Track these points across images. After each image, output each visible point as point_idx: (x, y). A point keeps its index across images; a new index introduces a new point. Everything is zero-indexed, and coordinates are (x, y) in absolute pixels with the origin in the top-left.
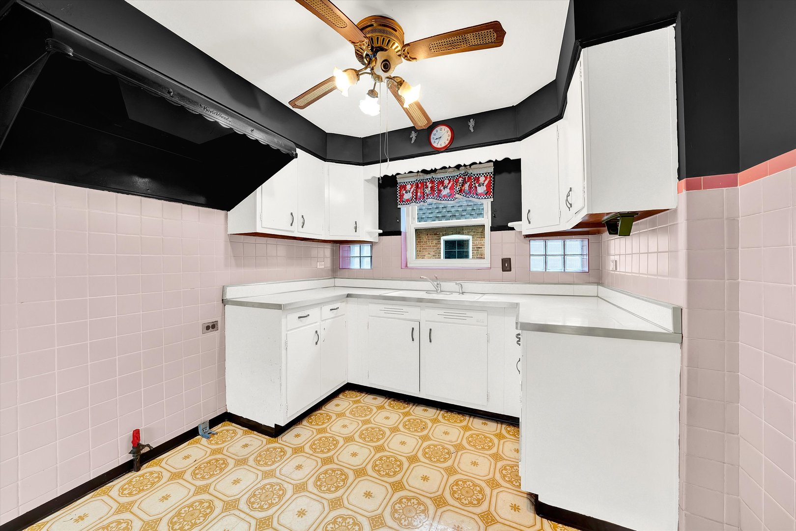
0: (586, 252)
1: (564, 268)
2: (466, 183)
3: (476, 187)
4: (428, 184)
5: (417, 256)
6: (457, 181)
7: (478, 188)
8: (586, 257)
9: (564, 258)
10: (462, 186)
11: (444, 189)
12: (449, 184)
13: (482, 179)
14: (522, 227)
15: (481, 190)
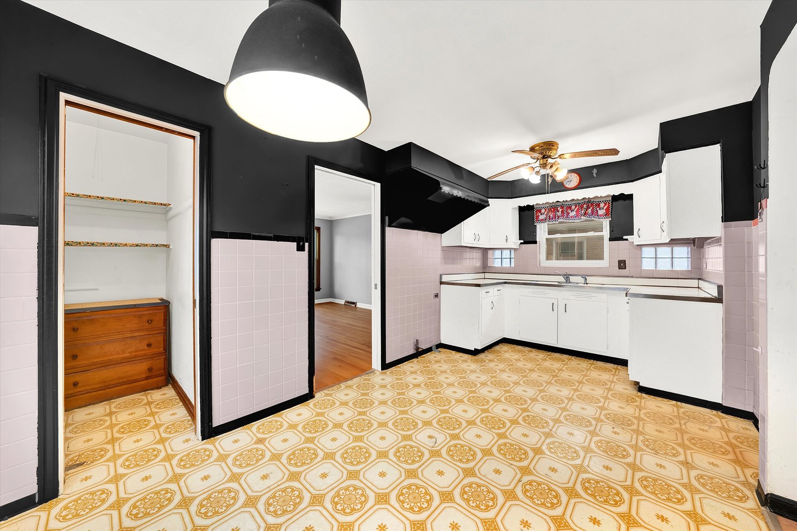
0: (690, 256)
1: (672, 267)
2: (589, 208)
3: (597, 211)
4: (559, 209)
5: (548, 259)
6: (582, 207)
7: (599, 211)
8: (690, 259)
9: (672, 260)
10: (586, 210)
11: (572, 212)
12: (575, 208)
13: (602, 205)
14: (634, 239)
15: (601, 212)
